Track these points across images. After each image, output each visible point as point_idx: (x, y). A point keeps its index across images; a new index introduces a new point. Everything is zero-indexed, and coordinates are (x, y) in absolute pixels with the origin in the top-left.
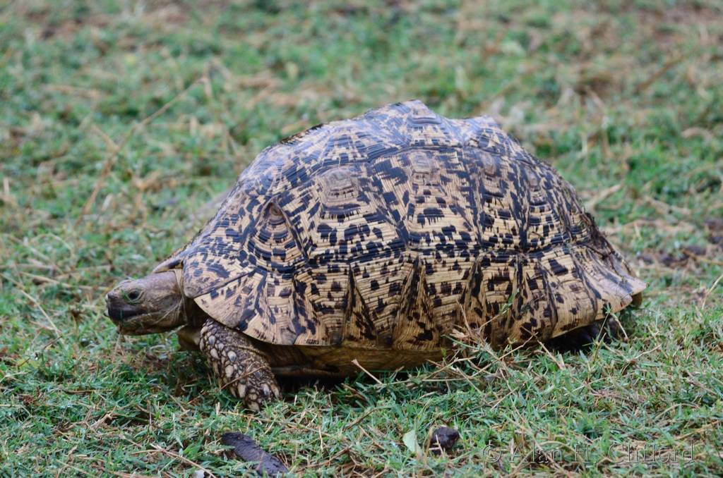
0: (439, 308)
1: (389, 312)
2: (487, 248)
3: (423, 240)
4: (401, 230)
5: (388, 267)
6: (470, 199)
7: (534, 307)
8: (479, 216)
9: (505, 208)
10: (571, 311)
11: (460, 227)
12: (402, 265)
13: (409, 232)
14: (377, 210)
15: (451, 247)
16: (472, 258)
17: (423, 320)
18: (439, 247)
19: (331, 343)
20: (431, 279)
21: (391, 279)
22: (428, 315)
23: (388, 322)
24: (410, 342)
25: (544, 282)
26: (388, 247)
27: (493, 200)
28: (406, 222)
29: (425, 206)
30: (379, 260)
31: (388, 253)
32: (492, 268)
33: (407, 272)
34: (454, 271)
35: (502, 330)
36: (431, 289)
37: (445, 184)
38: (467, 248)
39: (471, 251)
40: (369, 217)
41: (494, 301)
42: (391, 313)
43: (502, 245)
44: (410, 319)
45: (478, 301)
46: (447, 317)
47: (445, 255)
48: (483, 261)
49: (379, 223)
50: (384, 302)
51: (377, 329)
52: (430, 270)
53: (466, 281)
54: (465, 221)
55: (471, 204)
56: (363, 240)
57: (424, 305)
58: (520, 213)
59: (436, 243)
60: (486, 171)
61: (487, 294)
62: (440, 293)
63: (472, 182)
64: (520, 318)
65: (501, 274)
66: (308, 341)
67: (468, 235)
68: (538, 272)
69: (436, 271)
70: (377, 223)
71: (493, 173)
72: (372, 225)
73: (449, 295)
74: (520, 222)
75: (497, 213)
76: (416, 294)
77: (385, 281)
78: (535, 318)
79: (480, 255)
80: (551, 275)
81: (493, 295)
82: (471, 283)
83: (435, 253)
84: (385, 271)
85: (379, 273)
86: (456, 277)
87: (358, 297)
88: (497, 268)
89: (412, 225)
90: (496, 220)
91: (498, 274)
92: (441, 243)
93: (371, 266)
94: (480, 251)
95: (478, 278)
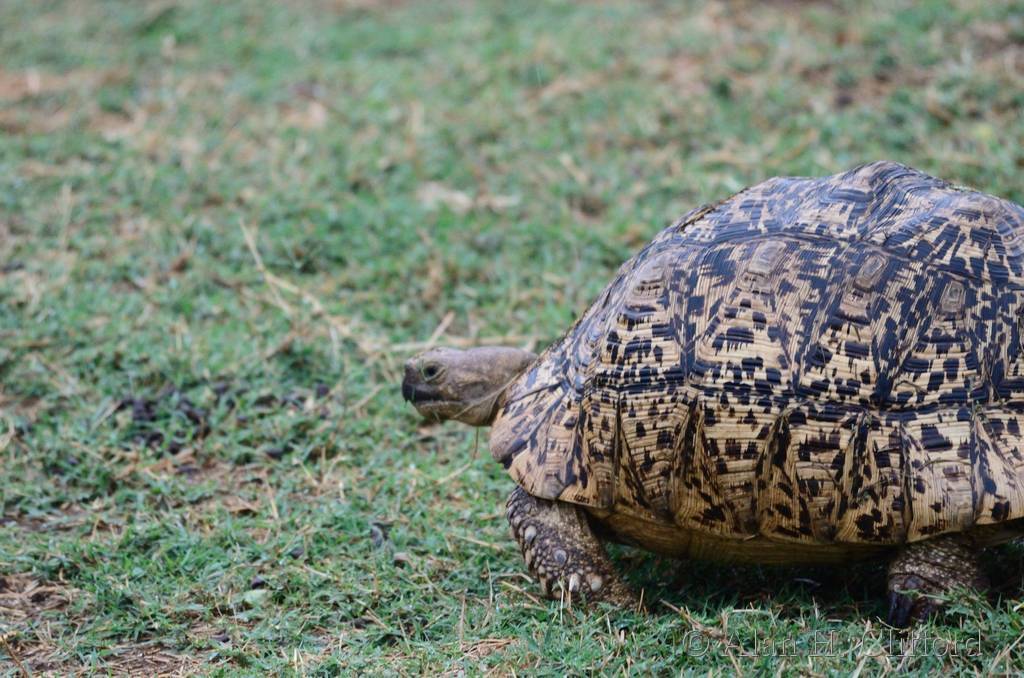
0: (725, 476)
1: (657, 473)
2: (805, 397)
3: (709, 373)
4: (688, 356)
5: (659, 406)
6: (808, 322)
7: (881, 493)
8: (808, 348)
9: (863, 341)
10: (932, 507)
11: (770, 362)
12: (676, 407)
13: (696, 359)
14: (671, 319)
15: (746, 388)
16: (775, 410)
17: (707, 490)
18: (728, 387)
19: (603, 504)
20: (712, 433)
21: (660, 425)
22: (711, 483)
23: (659, 486)
24: (696, 519)
25: (902, 458)
26: (663, 377)
27: (845, 327)
28: (698, 344)
29: (732, 324)
30: (649, 393)
31: (660, 387)
32: (808, 427)
33: (680, 416)
34: (746, 425)
35: (827, 520)
36: (711, 447)
37: (784, 294)
38: (772, 393)
39: (777, 399)
40: (659, 330)
41: (810, 477)
42: (662, 474)
43: (835, 395)
44: (689, 487)
45: (784, 473)
46: (738, 490)
47: (736, 400)
48: (791, 415)
49: (665, 340)
50: (651, 456)
51: (648, 494)
52: (711, 419)
53: (764, 441)
54: (783, 353)
55: (805, 330)
56: (640, 362)
57: (704, 469)
58: (890, 352)
59: (725, 381)
60: (858, 282)
61: (798, 465)
62: (726, 454)
63: (825, 296)
64: (855, 506)
65: (823, 438)
66: (576, 498)
67: (780, 374)
68: (894, 441)
69: (719, 422)
70: (662, 338)
71: (869, 287)
72: (658, 342)
73: (738, 459)
74: (883, 364)
75: (843, 347)
76: (692, 451)
77: (651, 426)
78: (880, 509)
79: (789, 406)
80: (918, 449)
81: (808, 467)
82: (771, 446)
83: (720, 395)
84: (654, 411)
85: (646, 413)
86: (747, 434)
87: (624, 444)
88: (818, 429)
89: (704, 348)
90: (835, 357)
91: (819, 438)
92: (733, 381)
93: (638, 401)
94: (792, 400)
95: (783, 439)
